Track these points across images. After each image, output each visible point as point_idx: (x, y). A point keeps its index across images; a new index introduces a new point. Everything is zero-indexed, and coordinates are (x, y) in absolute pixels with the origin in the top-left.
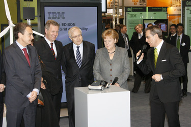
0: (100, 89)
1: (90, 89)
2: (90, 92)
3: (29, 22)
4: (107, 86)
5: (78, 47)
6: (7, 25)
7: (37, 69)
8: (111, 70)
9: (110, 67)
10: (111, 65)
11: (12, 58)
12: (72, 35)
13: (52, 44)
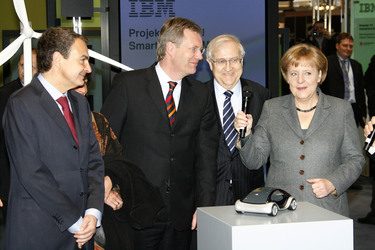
0: (269, 212)
1: (240, 212)
2: (240, 219)
3: (78, 25)
4: (287, 205)
5: (228, 94)
6: (16, 34)
7: (93, 156)
8: (303, 157)
9: (299, 150)
10: (302, 143)
11: (33, 122)
12: (213, 56)
13: (173, 85)
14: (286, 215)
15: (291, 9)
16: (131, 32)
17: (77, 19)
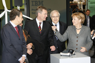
0: (69, 55)
1: (61, 55)
2: (61, 57)
3: (19, 8)
4: (73, 53)
6: (3, 10)
7: (24, 41)
8: (77, 41)
9: (76, 39)
10: (77, 37)
12: (52, 15)
13: (40, 23)
14: (73, 56)
15: (72, 3)
16: (32, 10)
17: (18, 6)
